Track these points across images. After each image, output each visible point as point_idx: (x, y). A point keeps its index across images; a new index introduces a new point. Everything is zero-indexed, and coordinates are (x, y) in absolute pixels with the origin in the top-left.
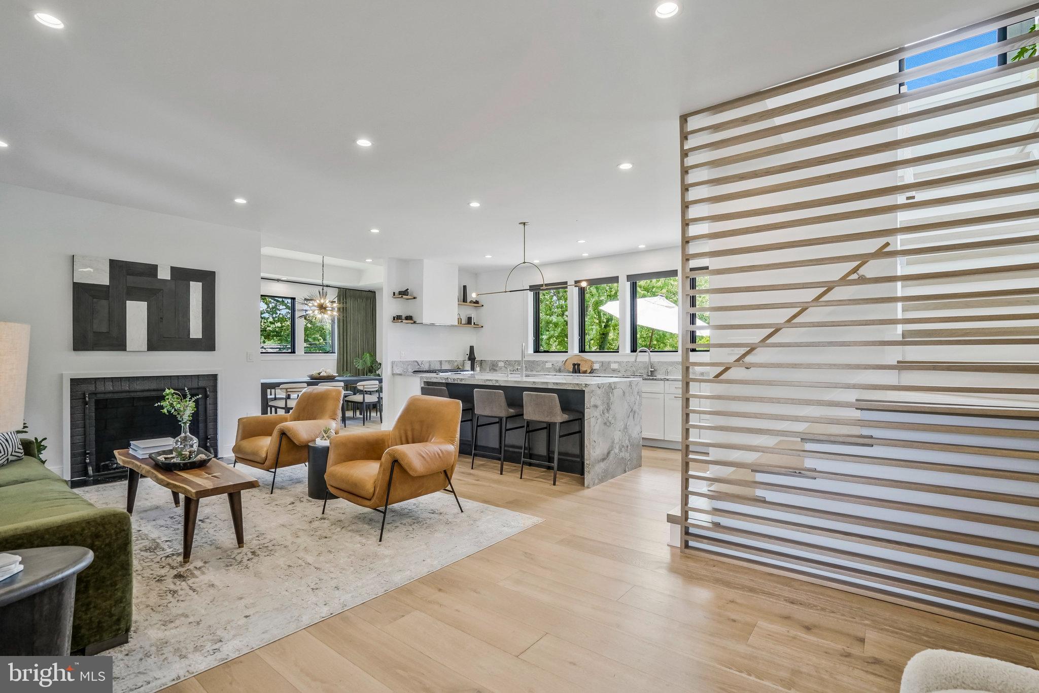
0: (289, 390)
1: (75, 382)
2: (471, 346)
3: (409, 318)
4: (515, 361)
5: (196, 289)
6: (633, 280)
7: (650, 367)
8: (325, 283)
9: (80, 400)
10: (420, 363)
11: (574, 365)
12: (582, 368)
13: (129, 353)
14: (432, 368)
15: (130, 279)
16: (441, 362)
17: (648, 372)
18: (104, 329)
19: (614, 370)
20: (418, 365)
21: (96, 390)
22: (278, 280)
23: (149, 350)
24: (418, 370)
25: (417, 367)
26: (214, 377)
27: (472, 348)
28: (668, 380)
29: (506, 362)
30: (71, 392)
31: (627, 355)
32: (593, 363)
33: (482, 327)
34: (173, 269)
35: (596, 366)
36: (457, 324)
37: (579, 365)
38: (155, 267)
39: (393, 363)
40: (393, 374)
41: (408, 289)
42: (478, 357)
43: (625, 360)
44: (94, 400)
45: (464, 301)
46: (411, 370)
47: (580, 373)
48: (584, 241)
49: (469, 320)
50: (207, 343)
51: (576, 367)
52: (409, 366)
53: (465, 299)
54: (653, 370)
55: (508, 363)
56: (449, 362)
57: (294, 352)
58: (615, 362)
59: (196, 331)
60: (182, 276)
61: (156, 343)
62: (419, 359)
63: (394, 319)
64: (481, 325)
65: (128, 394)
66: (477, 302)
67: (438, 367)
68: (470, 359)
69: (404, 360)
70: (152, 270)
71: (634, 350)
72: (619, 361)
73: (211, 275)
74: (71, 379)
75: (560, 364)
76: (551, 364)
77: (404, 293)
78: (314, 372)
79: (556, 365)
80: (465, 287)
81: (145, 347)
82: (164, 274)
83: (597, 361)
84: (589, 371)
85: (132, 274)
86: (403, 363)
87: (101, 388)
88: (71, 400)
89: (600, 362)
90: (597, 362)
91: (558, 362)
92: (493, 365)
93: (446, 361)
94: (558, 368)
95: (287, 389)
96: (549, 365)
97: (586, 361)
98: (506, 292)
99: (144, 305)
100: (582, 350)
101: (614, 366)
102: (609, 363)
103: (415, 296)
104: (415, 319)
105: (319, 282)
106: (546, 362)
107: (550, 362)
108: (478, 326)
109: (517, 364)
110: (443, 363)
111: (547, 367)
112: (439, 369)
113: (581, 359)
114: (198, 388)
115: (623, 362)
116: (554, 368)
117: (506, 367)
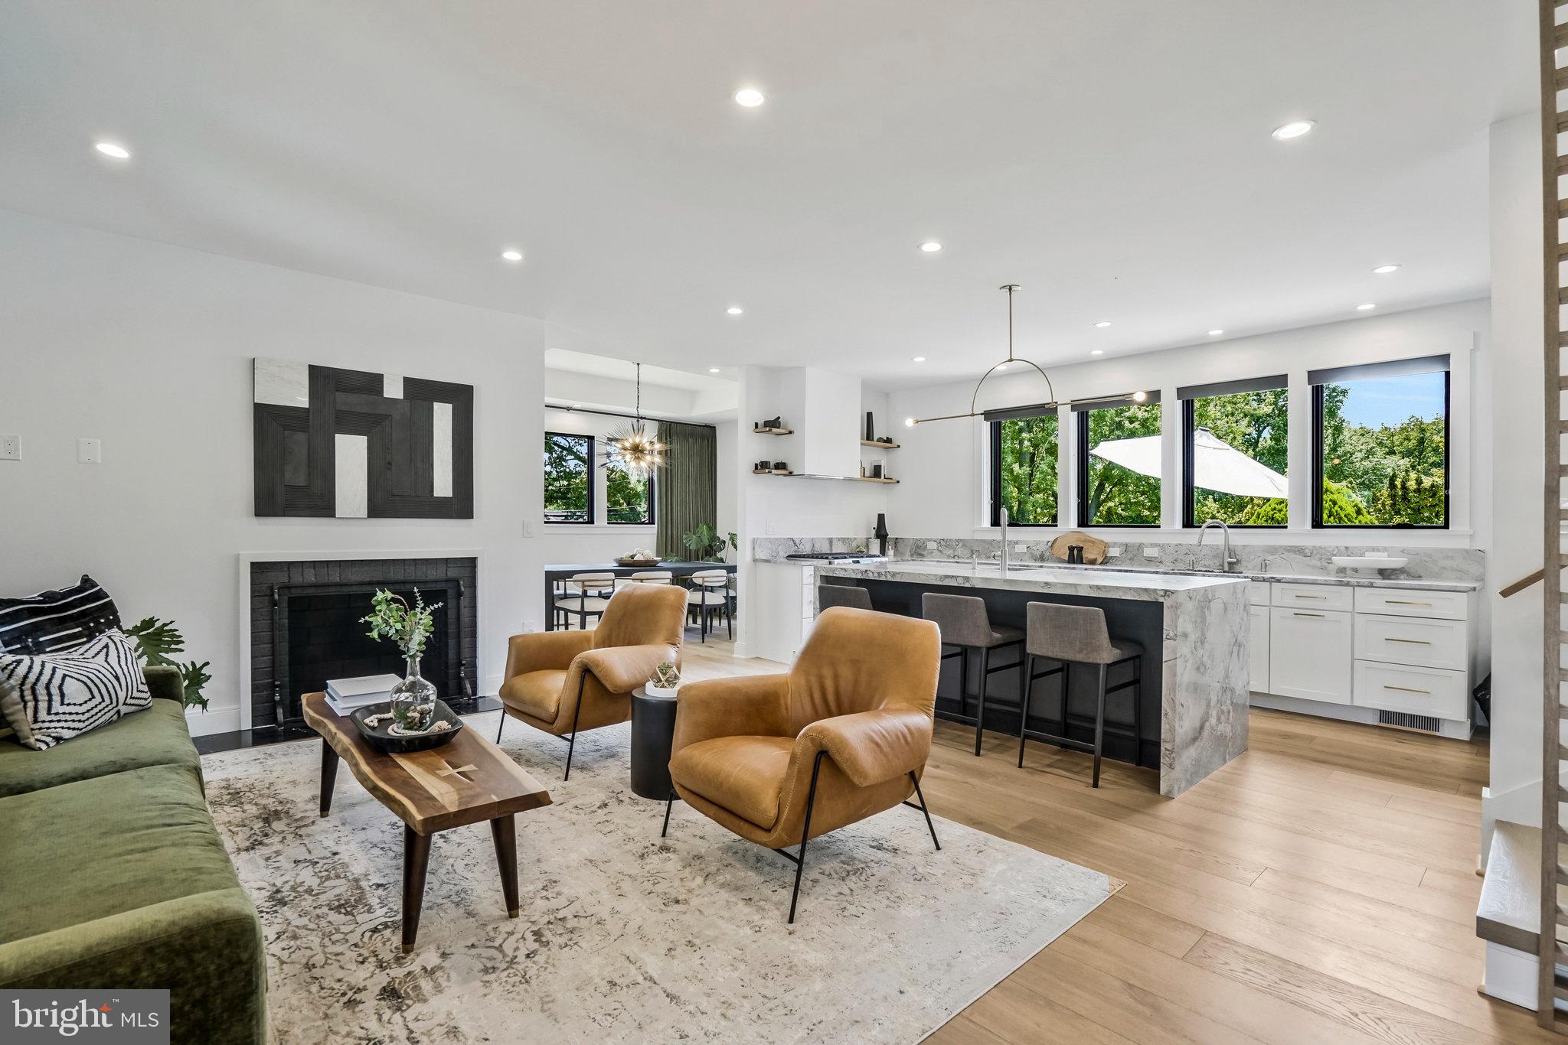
0: (586, 583)
1: (258, 568)
2: (879, 515)
3: (781, 466)
4: (958, 540)
5: (443, 414)
6: (1189, 397)
7: (1227, 554)
8: (642, 413)
9: (266, 598)
10: (798, 542)
11: (1071, 549)
12: (1088, 555)
13: (340, 521)
14: (818, 549)
15: (341, 397)
16: (831, 541)
17: (1223, 566)
18: (301, 480)
19: (1150, 560)
20: (795, 544)
21: (289, 582)
22: (568, 409)
23: (368, 517)
24: (794, 553)
25: (791, 549)
26: (472, 563)
27: (881, 518)
28: (1279, 581)
29: (939, 542)
30: (251, 584)
31: (1176, 533)
32: (1107, 545)
33: (898, 482)
34: (408, 382)
35: (1114, 552)
36: (859, 477)
37: (1080, 549)
38: (380, 380)
39: (754, 541)
40: (755, 560)
41: (779, 418)
42: (892, 533)
43: (1174, 541)
44: (286, 598)
45: (868, 439)
46: (783, 554)
47: (1082, 563)
48: (1108, 324)
49: (877, 471)
50: (461, 506)
51: (1076, 552)
52: (780, 547)
53: (869, 435)
54: (1234, 560)
55: (944, 544)
56: (844, 540)
57: (592, 522)
58: (1152, 545)
59: (443, 485)
60: (422, 392)
61: (379, 507)
62: (796, 536)
63: (756, 468)
64: (896, 478)
65: (338, 589)
66: (889, 440)
67: (826, 550)
68: (878, 536)
69: (772, 537)
70: (373, 382)
71: (1188, 522)
72: (1161, 542)
73: (468, 390)
74: (252, 564)
75: (1043, 547)
76: (1025, 547)
77: (773, 424)
78: (625, 555)
79: (1034, 548)
80: (869, 415)
81: (364, 512)
82: (393, 390)
84: (1100, 560)
85: (345, 390)
86: (770, 540)
87: (297, 578)
88: (252, 597)
89: (1121, 544)
90: (1115, 544)
91: (1038, 543)
92: (918, 547)
93: (839, 539)
94: (1038, 554)
95: (583, 581)
96: (1021, 548)
97: (1093, 542)
98: (973, 415)
99: (361, 442)
100: (1083, 522)
101: (1149, 552)
102: (1140, 546)
103: (792, 429)
104: (791, 468)
105: (633, 411)
106: (1016, 543)
107: (1023, 542)
108: (894, 482)
109: (961, 544)
110: (834, 541)
111: (1017, 551)
112: (829, 552)
113: (1083, 538)
114: (447, 581)
115: (1168, 544)
116: (1031, 554)
117: (941, 551)
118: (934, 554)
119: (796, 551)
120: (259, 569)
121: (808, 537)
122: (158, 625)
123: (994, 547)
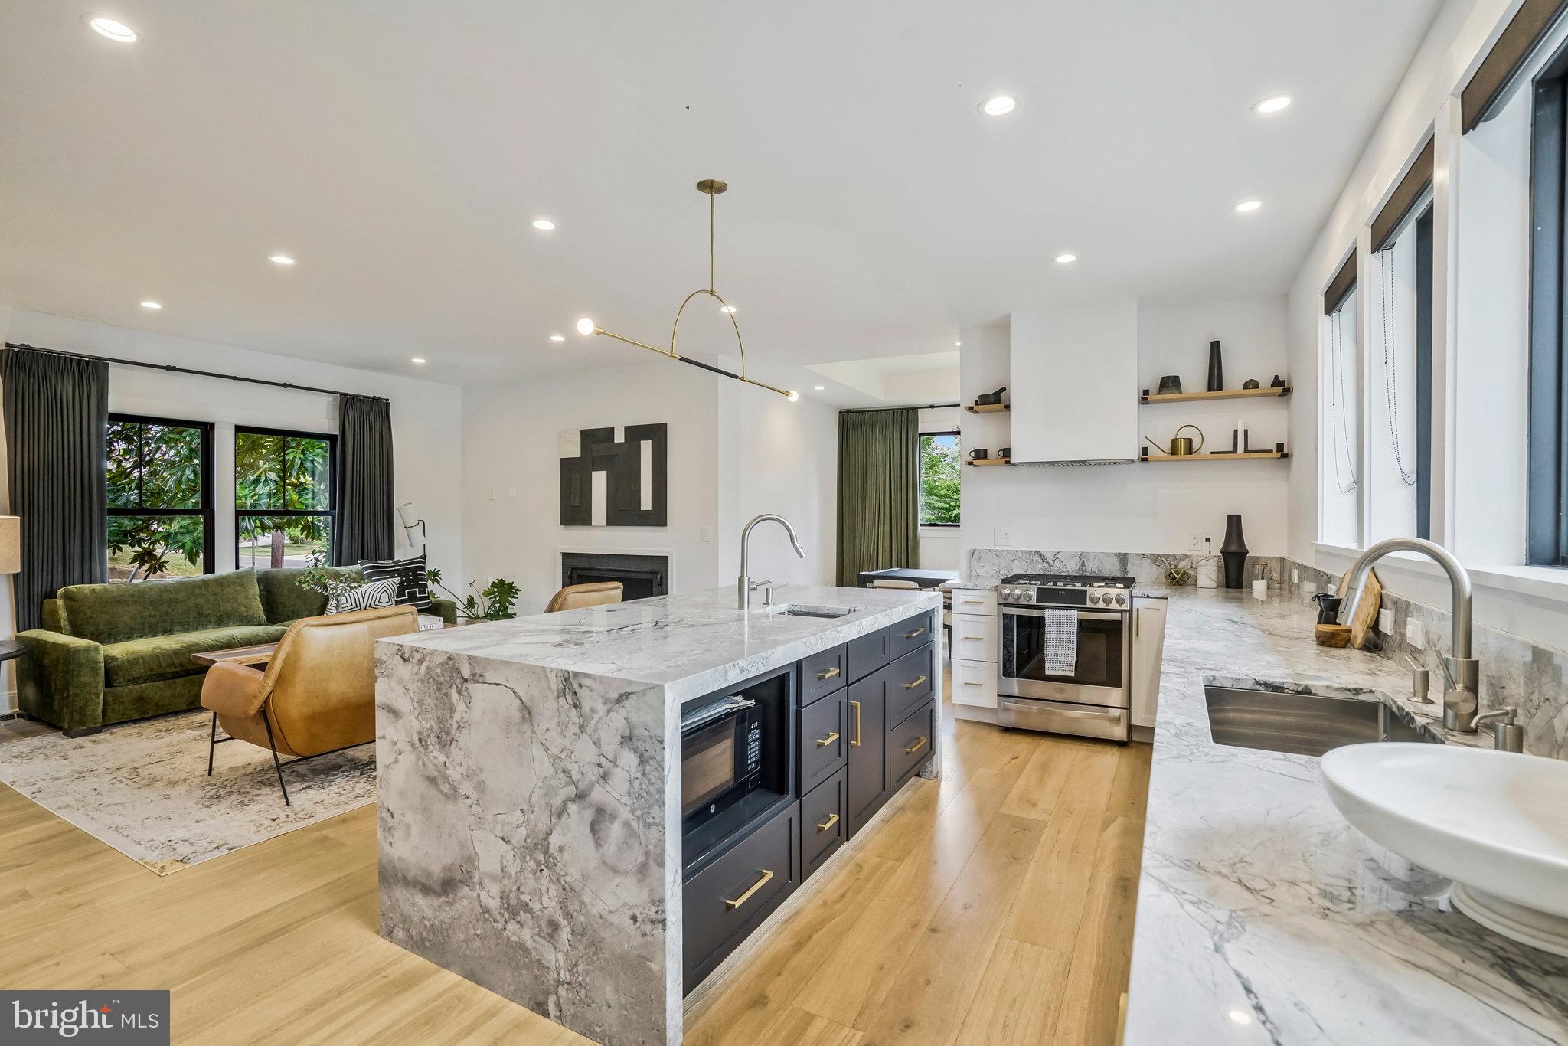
2: (1230, 517)
5: (646, 447)
9: (568, 574)
10: (1050, 557)
13: (595, 528)
14: (1092, 568)
15: (595, 447)
16: (1123, 558)
18: (578, 503)
20: (1044, 560)
21: (576, 565)
23: (608, 525)
24: (1042, 573)
25: (1040, 567)
26: (665, 560)
27: (1234, 523)
30: (562, 566)
34: (627, 429)
36: (1134, 456)
38: (611, 431)
39: (971, 554)
41: (1005, 388)
42: (1260, 544)
44: (575, 575)
45: (1210, 389)
50: (657, 517)
52: (1016, 562)
53: (1213, 380)
59: (646, 504)
60: (636, 434)
61: (614, 517)
65: (597, 572)
69: (1000, 548)
70: (610, 432)
73: (662, 428)
74: (562, 554)
77: (992, 399)
80: (1215, 347)
81: (604, 522)
82: (619, 438)
85: (598, 442)
86: (996, 553)
87: (579, 564)
88: (563, 573)
99: (604, 474)
110: (1130, 559)
112: (1118, 574)
114: (651, 572)
119: (1045, 570)
120: (566, 556)
121: (1073, 551)
122: (507, 583)
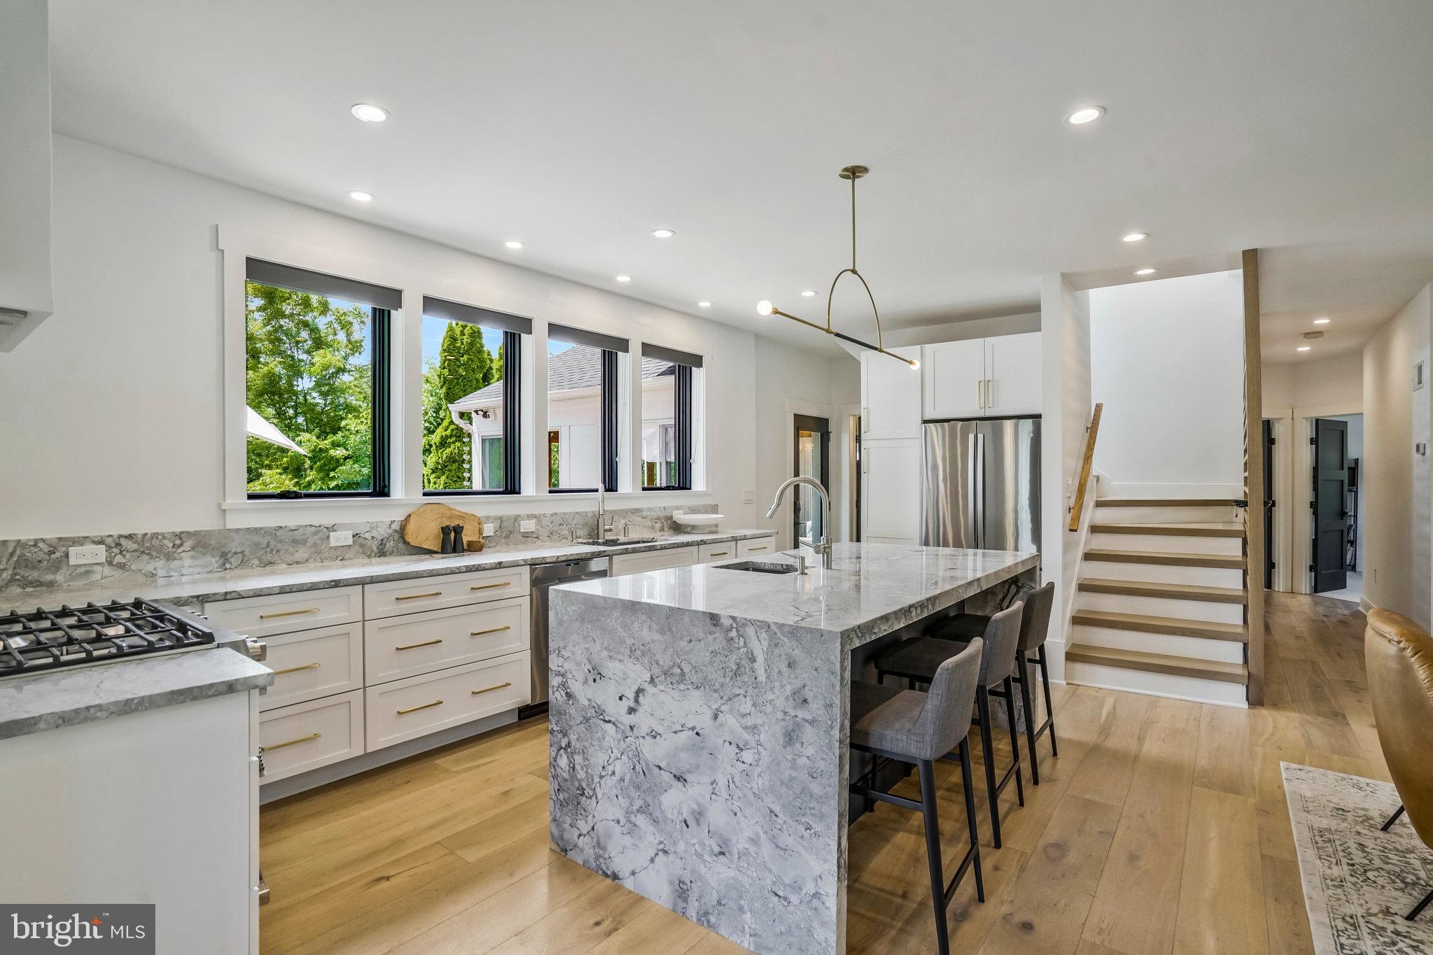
4: (179, 536)
12: (467, 539)
19: (526, 536)
29: (115, 544)
32: (480, 521)
35: (489, 529)
37: (458, 530)
51: (453, 535)
58: (530, 517)
72: (536, 513)
75: (382, 532)
76: (349, 534)
79: (368, 536)
83: (488, 517)
89: (496, 518)
90: (488, 520)
91: (373, 527)
94: (375, 545)
96: (341, 538)
101: (527, 526)
102: (517, 518)
106: (332, 528)
107: (345, 527)
109: (188, 544)
111: (333, 543)
113: (448, 513)
115: (544, 515)
116: (362, 545)
117: (122, 566)
118: (97, 577)
123: (281, 542)
